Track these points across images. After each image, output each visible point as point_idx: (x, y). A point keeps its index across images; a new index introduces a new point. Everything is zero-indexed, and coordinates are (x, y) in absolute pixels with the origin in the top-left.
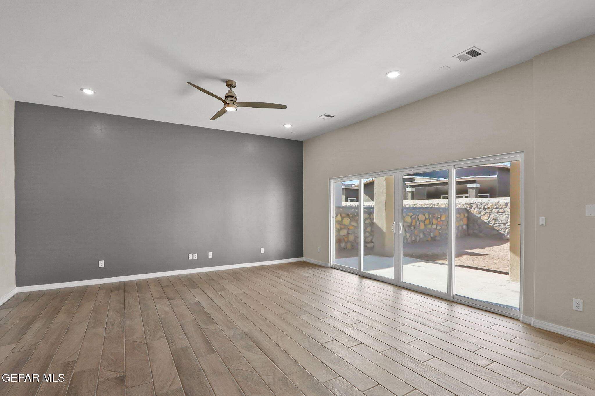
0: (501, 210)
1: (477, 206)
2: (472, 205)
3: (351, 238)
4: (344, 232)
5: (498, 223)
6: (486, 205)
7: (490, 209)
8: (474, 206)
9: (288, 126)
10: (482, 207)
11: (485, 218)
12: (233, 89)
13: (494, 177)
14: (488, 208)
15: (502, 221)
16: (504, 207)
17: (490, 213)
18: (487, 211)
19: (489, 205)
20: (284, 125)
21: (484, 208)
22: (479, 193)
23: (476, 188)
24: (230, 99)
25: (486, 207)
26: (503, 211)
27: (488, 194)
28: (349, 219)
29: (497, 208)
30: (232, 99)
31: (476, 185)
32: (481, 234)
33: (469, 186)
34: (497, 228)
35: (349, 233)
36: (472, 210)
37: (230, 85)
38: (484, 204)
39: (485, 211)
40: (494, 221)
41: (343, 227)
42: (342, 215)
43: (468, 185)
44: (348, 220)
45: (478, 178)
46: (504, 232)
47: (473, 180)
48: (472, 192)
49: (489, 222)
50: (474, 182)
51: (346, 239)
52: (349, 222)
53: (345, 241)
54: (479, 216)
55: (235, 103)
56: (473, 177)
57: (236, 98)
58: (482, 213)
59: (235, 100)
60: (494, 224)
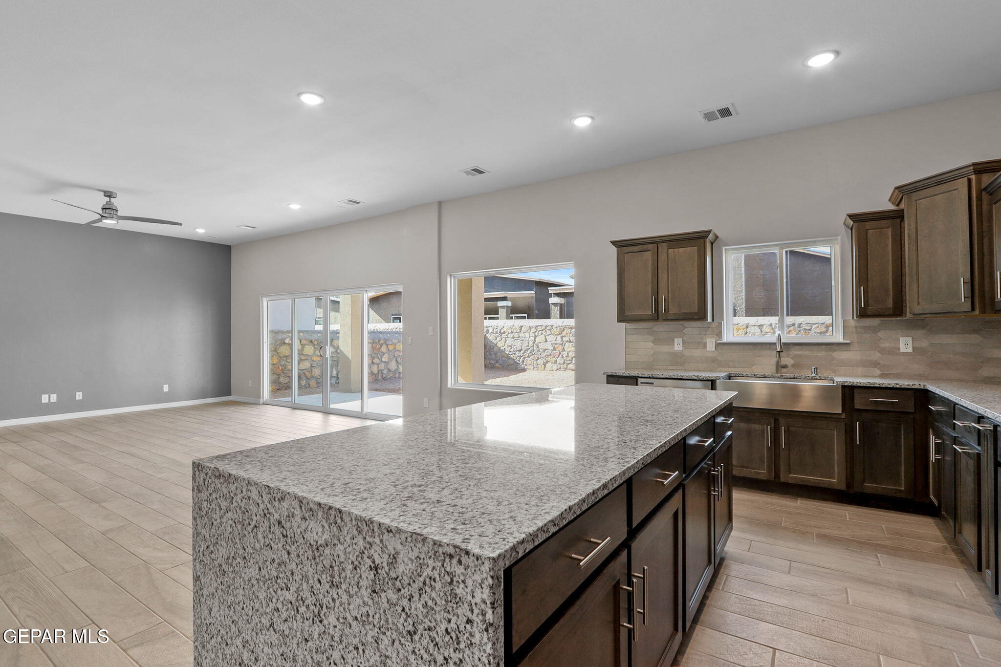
0: (516, 335)
1: (494, 330)
2: (489, 328)
3: (317, 372)
4: (306, 365)
5: (514, 351)
6: (502, 329)
7: (506, 334)
8: (491, 330)
9: (201, 231)
10: (498, 332)
11: (501, 345)
12: (112, 200)
13: (531, 293)
14: (504, 332)
15: (517, 348)
16: (518, 331)
17: (506, 338)
18: (503, 335)
19: (505, 329)
20: (195, 229)
21: (500, 332)
22: (511, 314)
23: (507, 307)
24: (107, 211)
25: (502, 332)
26: (518, 336)
27: (526, 315)
28: (313, 348)
29: (512, 332)
30: (112, 212)
31: (507, 304)
32: (497, 365)
33: (500, 304)
34: (512, 356)
35: (313, 365)
36: (488, 335)
37: (109, 195)
38: (500, 328)
39: (501, 336)
40: (509, 348)
41: (303, 358)
42: (302, 342)
43: (498, 302)
44: (311, 348)
45: (510, 294)
46: (519, 361)
47: (503, 296)
48: (502, 312)
49: (505, 349)
50: (504, 299)
51: (308, 374)
52: (312, 352)
53: (306, 377)
54: (495, 342)
55: (115, 216)
56: (503, 292)
57: (117, 211)
58: (499, 339)
59: (115, 212)
60: (510, 352)
